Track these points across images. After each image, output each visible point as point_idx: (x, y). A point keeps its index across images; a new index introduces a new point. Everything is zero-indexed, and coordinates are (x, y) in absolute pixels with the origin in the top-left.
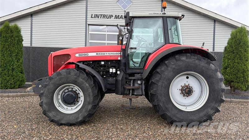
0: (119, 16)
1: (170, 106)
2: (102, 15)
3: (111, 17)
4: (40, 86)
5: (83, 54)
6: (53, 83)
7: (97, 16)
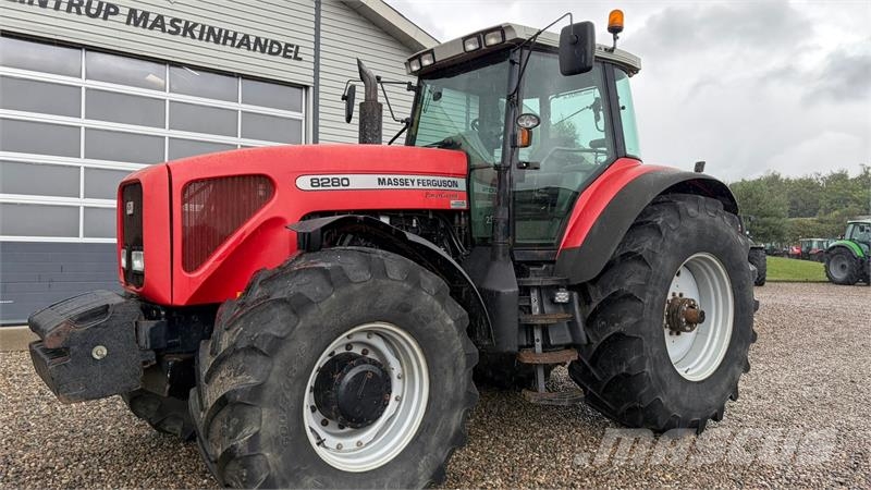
0: (146, 15)
3: (107, 13)
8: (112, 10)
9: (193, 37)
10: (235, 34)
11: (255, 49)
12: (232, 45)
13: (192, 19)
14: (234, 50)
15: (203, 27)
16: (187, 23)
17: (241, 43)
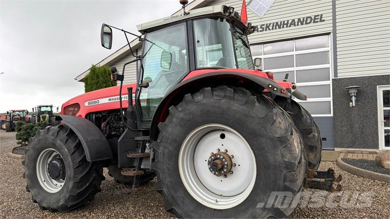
9: (269, 29)
10: (288, 21)
11: (298, 25)
12: (287, 27)
13: (268, 22)
14: (289, 28)
16: (267, 25)
17: (291, 24)
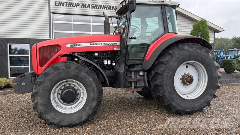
0: (86, 4)
1: (175, 96)
2: (68, 3)
3: (77, 5)
4: (23, 84)
5: (76, 44)
6: (50, 80)
7: (61, 4)
8: (78, 5)
9: (97, 8)
10: (107, 6)
11: (112, 9)
12: (107, 9)
13: (96, 4)
14: (107, 10)
15: (99, 5)
16: (95, 5)
17: (109, 8)
